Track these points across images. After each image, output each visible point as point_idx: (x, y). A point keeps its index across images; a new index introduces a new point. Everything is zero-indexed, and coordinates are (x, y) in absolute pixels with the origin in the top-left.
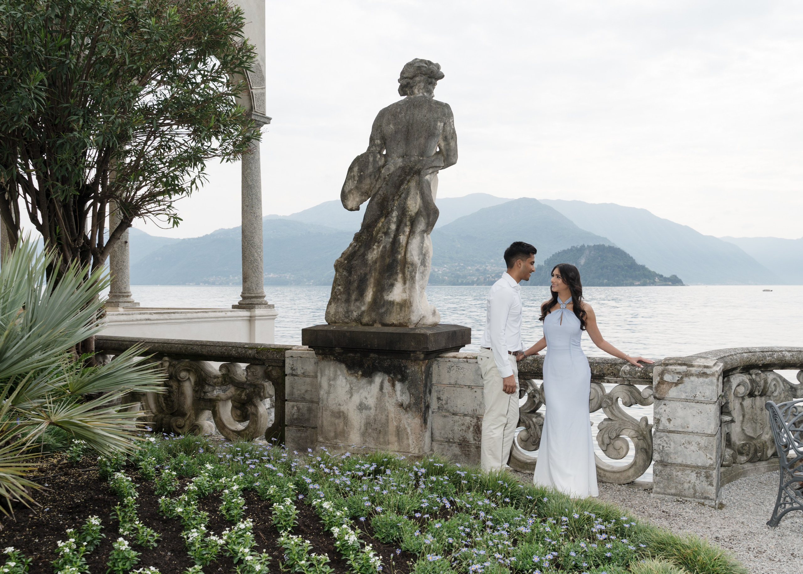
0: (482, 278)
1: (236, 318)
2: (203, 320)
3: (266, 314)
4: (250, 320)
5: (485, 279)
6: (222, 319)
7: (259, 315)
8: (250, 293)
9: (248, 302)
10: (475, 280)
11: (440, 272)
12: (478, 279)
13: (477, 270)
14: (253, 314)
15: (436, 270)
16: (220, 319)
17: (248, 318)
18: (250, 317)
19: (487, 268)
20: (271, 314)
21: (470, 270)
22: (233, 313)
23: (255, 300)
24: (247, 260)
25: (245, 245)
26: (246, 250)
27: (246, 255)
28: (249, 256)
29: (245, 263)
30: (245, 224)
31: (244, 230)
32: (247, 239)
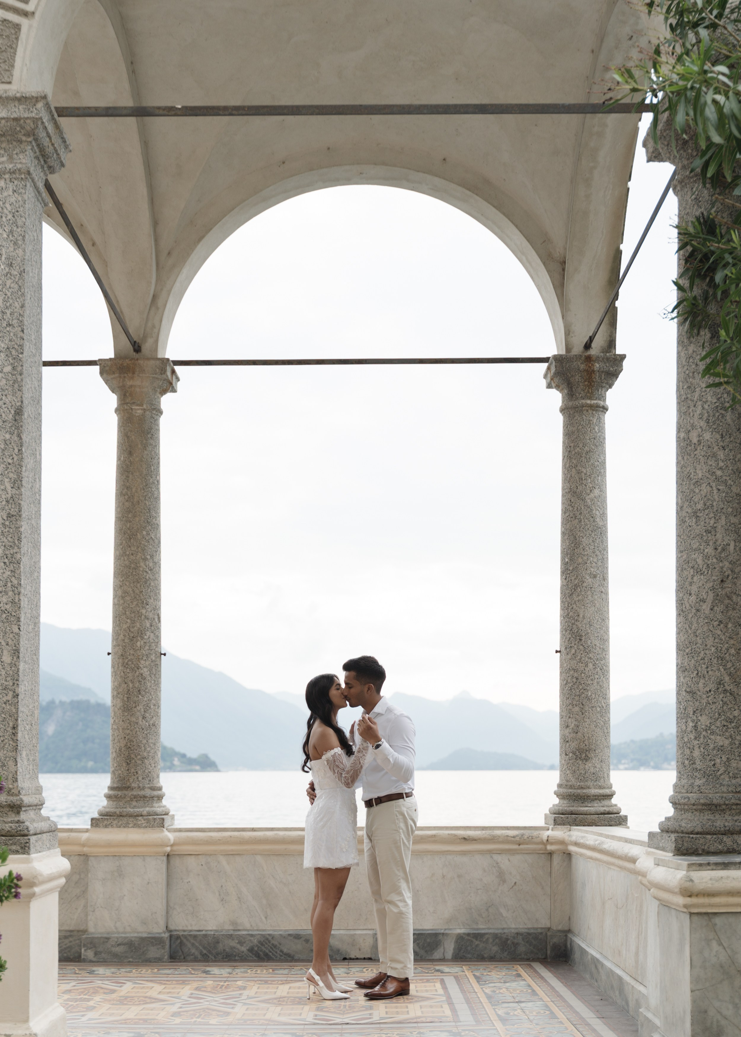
24: (593, 707)
25: (587, 669)
26: (590, 682)
27: (590, 694)
28: (597, 696)
29: (587, 714)
30: (588, 620)
31: (584, 634)
32: (594, 657)
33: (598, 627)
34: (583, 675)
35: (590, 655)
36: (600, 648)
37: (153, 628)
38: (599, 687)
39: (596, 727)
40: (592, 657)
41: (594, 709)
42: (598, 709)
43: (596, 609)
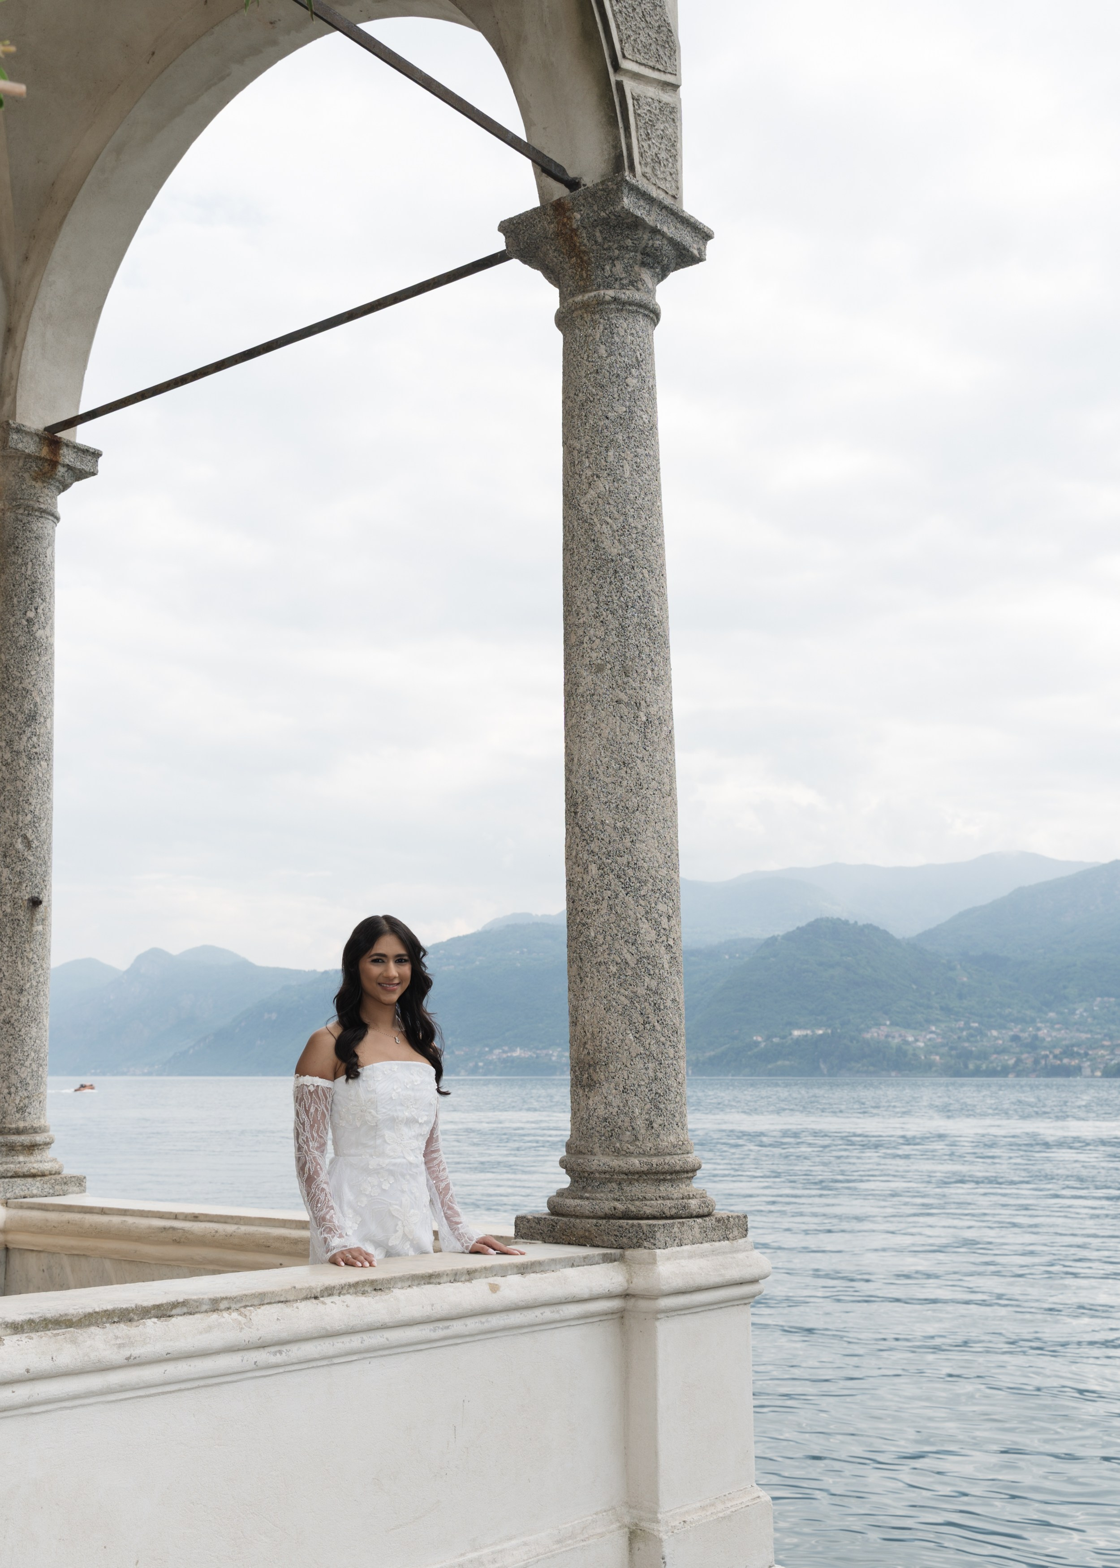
0: (1028, 1059)
1: (548, 1314)
2: (354, 1342)
3: (714, 1278)
4: (621, 1316)
5: (1036, 1062)
6: (472, 1325)
7: (678, 1283)
8: (617, 1152)
9: (607, 1206)
10: (1012, 1062)
11: (921, 1044)
12: (1019, 1061)
13: (1015, 1038)
14: (640, 1283)
15: (911, 1039)
16: (457, 1327)
17: (615, 1304)
18: (626, 1295)
19: (1041, 1034)
20: (734, 1274)
21: (997, 1038)
22: (532, 1278)
23: (649, 1190)
24: (600, 964)
25: (588, 878)
26: (592, 907)
27: (593, 934)
28: (609, 938)
29: (588, 979)
30: (587, 767)
31: (580, 800)
32: (600, 848)
33: (608, 780)
34: (580, 891)
35: (592, 845)
36: (615, 828)
37: (8, 860)
38: (613, 918)
39: (607, 1010)
40: (596, 850)
41: (603, 967)
42: (613, 969)
43: (604, 742)
